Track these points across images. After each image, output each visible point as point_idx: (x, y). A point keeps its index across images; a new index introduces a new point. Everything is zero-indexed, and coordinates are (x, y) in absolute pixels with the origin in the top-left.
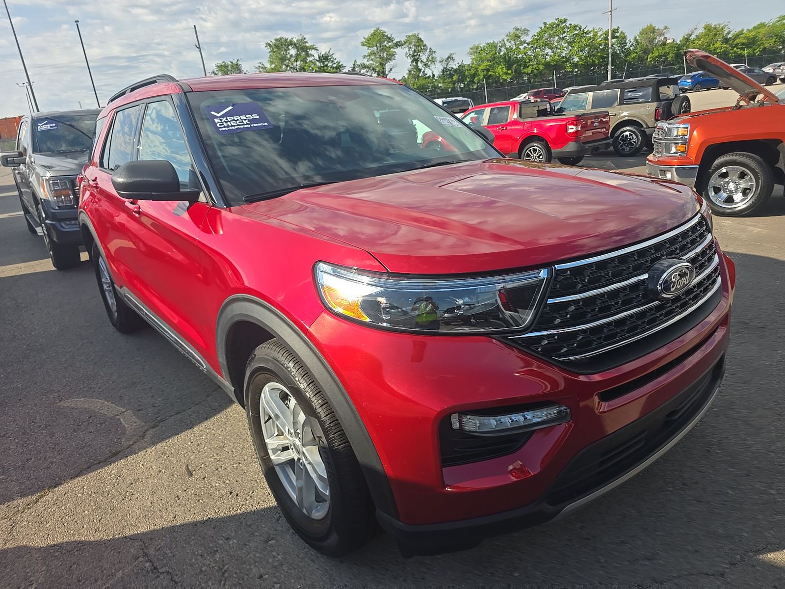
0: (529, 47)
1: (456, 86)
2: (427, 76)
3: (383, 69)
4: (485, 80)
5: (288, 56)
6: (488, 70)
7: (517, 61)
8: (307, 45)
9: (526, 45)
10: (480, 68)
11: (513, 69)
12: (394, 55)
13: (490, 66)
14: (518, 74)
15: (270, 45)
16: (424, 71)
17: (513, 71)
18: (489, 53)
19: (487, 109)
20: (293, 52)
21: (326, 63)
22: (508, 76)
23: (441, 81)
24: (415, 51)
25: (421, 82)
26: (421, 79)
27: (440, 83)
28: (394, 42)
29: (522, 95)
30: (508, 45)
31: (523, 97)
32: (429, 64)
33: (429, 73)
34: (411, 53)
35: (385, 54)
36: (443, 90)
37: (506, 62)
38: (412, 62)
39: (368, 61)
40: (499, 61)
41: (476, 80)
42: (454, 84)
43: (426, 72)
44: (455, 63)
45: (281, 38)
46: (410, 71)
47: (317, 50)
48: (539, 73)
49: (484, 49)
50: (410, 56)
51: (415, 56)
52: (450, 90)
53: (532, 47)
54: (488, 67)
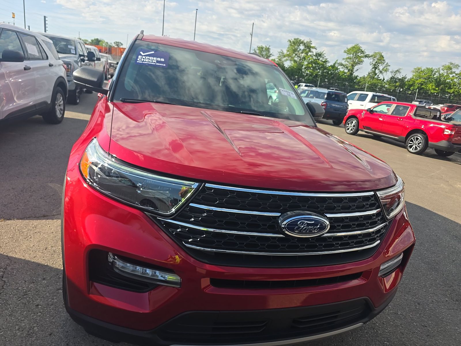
0: (457, 76)
1: (397, 89)
2: (379, 79)
3: (353, 68)
4: (418, 90)
5: (298, 49)
6: (422, 85)
7: (445, 83)
8: (312, 45)
9: (454, 75)
10: (417, 82)
11: (440, 88)
12: (362, 62)
13: (424, 82)
14: (443, 91)
15: (290, 42)
16: (378, 75)
17: (440, 89)
18: (426, 74)
19: (394, 104)
20: (302, 47)
21: (319, 58)
22: (435, 91)
23: (388, 84)
24: (376, 62)
25: (374, 81)
26: (375, 79)
27: (387, 85)
28: (365, 54)
29: (440, 105)
30: (441, 72)
31: (440, 106)
32: (383, 72)
33: (381, 77)
34: (374, 63)
35: (357, 60)
36: (387, 89)
37: (436, 82)
38: (373, 68)
39: (345, 62)
40: (432, 80)
41: (412, 88)
42: (396, 88)
43: (379, 76)
44: (400, 75)
45: (298, 39)
46: (369, 73)
47: (317, 49)
48: (458, 94)
49: (424, 71)
50: (373, 64)
51: (376, 65)
52: (391, 91)
53: (459, 77)
54: (422, 82)
